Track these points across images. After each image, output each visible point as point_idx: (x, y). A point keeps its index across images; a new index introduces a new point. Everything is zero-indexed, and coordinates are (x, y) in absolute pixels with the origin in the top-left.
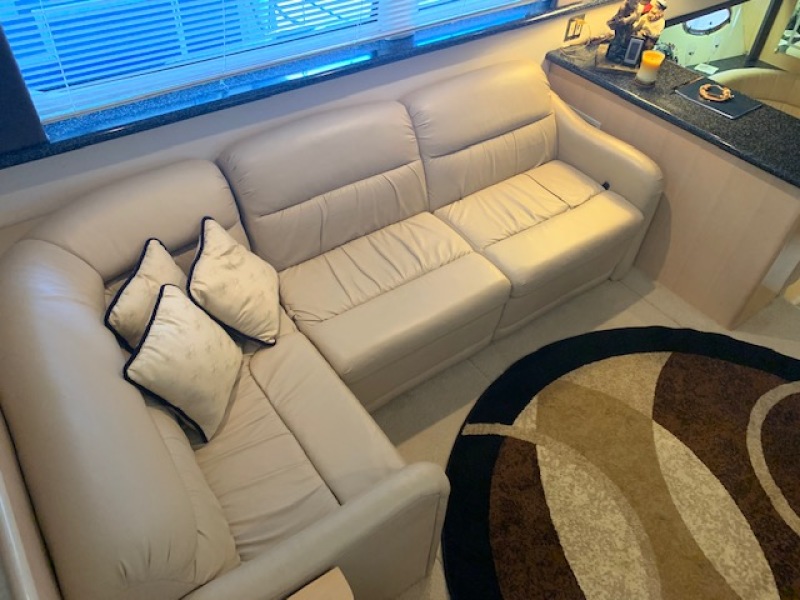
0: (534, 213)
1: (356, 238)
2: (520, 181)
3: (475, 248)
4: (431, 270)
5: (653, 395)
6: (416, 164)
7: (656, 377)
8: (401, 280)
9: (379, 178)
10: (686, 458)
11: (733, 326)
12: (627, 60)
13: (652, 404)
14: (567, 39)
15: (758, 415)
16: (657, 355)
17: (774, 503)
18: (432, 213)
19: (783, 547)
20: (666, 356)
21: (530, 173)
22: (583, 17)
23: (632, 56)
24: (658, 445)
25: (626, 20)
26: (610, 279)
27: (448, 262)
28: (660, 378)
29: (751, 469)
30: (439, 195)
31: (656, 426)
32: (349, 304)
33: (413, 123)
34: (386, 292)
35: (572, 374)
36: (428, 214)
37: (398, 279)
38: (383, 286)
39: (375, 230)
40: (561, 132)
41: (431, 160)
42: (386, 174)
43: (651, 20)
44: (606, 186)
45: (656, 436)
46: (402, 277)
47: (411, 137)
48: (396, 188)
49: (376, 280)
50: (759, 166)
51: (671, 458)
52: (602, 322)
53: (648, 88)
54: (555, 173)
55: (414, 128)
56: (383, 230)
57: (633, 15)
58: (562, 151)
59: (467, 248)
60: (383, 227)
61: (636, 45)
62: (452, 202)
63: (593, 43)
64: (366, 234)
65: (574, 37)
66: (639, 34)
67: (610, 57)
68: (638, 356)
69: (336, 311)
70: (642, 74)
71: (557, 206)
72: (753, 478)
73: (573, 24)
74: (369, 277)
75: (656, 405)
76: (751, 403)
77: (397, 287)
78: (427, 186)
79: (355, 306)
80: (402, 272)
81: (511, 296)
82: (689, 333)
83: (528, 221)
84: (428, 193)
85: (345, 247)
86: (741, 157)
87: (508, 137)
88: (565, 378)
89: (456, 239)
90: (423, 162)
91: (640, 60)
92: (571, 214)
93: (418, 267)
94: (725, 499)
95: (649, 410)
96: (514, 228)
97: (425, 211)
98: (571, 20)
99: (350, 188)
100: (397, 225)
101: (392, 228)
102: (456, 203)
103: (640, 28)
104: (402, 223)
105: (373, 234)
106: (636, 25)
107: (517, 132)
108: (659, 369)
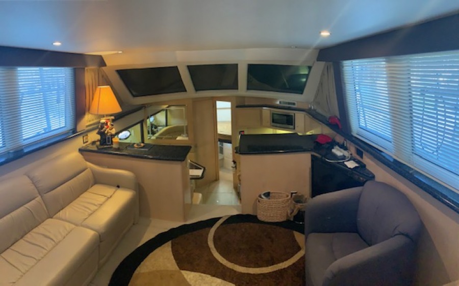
0: (96, 204)
1: (17, 241)
2: (86, 195)
3: (77, 225)
4: (59, 242)
5: (174, 261)
6: (39, 198)
7: (171, 253)
8: (46, 251)
9: (22, 208)
10: (200, 278)
11: (185, 220)
12: (108, 143)
13: (176, 264)
14: (84, 143)
15: (211, 244)
16: (166, 244)
17: (235, 269)
18: (52, 218)
19: (248, 282)
20: (169, 243)
21: (89, 190)
22: (87, 135)
23: (109, 142)
24: (188, 280)
25: (102, 131)
26: (134, 224)
27: (67, 235)
28: (173, 252)
29: (221, 264)
30: (53, 209)
31: (183, 272)
32: (21, 274)
33: (32, 181)
34: (39, 260)
35: (138, 269)
36: (50, 219)
37: (45, 252)
38: (37, 258)
39: (26, 234)
40: (94, 173)
41: (45, 195)
42: (25, 206)
43: (111, 129)
44: (118, 187)
45: (185, 276)
46: (46, 249)
47: (33, 187)
48: (32, 211)
49: (33, 256)
50: (163, 160)
51: (196, 281)
52: (139, 242)
53: (118, 149)
54: (97, 188)
55: (33, 183)
56: (30, 233)
57: (104, 129)
58: (97, 180)
59: (73, 226)
60: (29, 231)
61: (108, 138)
62: (60, 211)
63: (94, 143)
64: (22, 237)
65: (86, 142)
66: (108, 134)
67: (101, 144)
68: (160, 248)
69: (14, 281)
70: (114, 146)
71: (103, 199)
72: (224, 267)
73: (85, 138)
74: (28, 256)
75: (178, 264)
76: (206, 242)
77: (45, 255)
78: (46, 207)
79: (24, 274)
80: (45, 247)
81: (101, 242)
82: (172, 230)
83: (96, 208)
84: (48, 210)
85: (12, 248)
86: (156, 159)
87: (75, 179)
88: (136, 272)
89: (67, 224)
90: (42, 197)
91: (112, 141)
92: (110, 200)
93: (53, 243)
94: (222, 283)
95: (176, 267)
96: (90, 212)
97: (48, 218)
98: (83, 137)
99: (8, 216)
100: (37, 228)
101: (34, 230)
102: (61, 211)
103: (108, 133)
104: (39, 227)
105: (26, 236)
106: (106, 132)
107: (78, 177)
108: (170, 249)
